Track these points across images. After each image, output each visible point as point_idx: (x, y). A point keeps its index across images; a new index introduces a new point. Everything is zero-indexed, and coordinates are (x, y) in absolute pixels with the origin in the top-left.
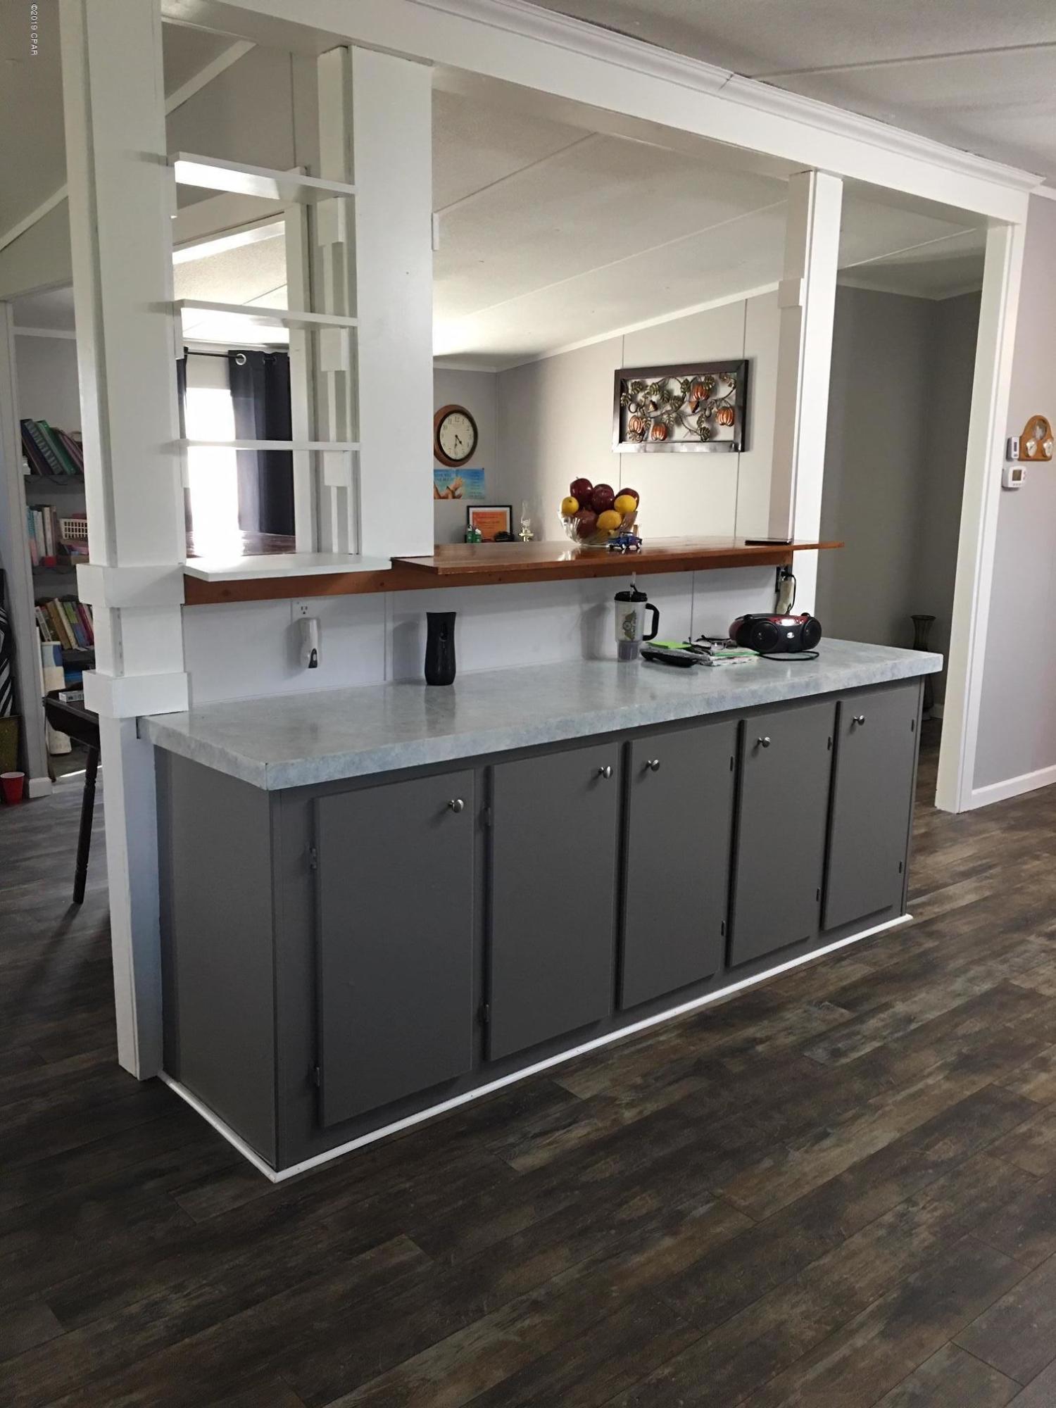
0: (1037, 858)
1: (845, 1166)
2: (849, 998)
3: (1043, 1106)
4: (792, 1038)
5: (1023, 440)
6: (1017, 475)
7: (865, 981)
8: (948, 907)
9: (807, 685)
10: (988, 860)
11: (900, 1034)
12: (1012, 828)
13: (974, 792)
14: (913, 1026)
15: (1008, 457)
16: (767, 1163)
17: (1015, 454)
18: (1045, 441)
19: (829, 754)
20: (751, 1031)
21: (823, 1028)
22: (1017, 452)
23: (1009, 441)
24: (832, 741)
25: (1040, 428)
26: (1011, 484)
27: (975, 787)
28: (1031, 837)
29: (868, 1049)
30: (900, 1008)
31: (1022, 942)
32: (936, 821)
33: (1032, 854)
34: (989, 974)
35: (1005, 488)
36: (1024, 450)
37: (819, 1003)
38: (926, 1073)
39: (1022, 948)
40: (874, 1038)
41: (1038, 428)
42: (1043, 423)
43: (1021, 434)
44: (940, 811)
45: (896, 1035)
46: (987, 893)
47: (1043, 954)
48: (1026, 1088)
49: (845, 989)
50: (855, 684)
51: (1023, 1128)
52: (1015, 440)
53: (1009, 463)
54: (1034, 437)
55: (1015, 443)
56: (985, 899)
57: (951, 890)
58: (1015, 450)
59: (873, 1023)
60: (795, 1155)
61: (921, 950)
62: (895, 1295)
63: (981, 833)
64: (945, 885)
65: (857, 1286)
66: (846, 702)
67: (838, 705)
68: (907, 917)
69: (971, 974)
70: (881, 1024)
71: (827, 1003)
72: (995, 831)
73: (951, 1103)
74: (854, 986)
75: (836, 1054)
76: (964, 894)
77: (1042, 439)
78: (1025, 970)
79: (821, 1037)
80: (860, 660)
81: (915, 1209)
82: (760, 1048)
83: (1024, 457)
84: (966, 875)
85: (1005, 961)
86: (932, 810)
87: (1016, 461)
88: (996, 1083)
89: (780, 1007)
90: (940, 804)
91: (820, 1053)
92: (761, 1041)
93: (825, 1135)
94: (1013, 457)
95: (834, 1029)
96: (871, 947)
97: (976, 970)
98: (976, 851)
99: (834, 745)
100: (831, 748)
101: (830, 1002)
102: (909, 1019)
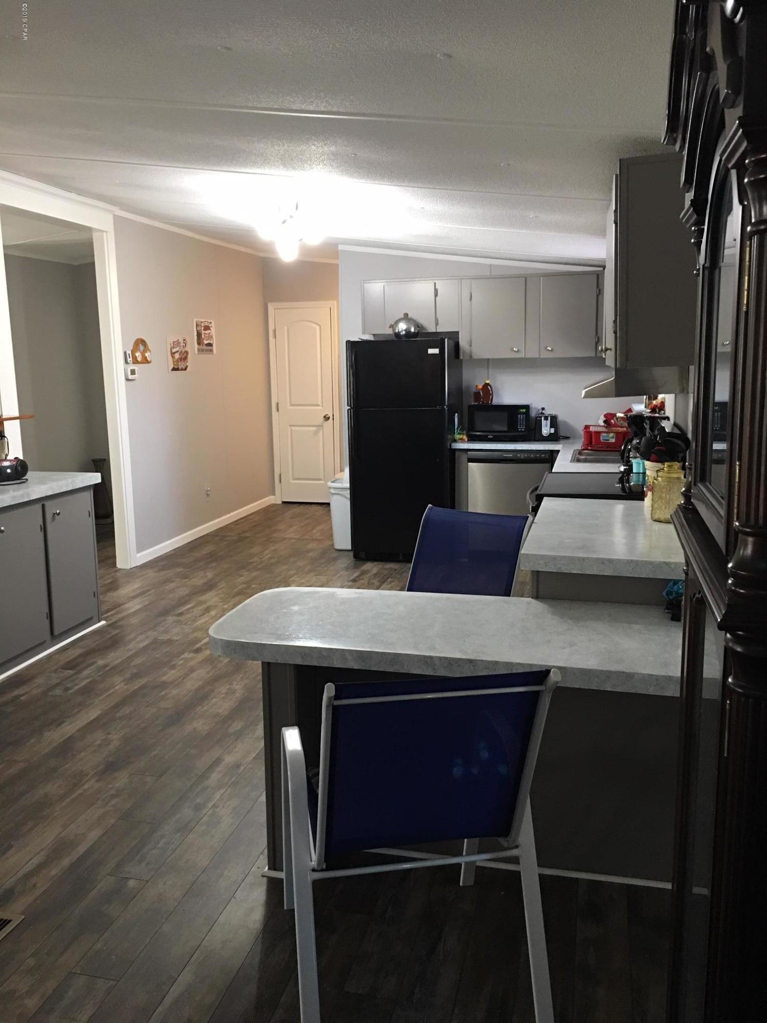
0: (173, 582)
1: (75, 730)
2: (72, 665)
3: (172, 683)
4: (40, 690)
5: (133, 352)
6: (133, 372)
7: (80, 656)
8: (125, 614)
9: (22, 496)
10: (147, 588)
11: (102, 673)
12: (158, 571)
13: (138, 555)
14: (108, 668)
15: (126, 362)
16: (33, 741)
17: (130, 360)
18: (146, 352)
19: (42, 535)
20: (16, 693)
21: (58, 681)
22: (131, 359)
23: (125, 353)
24: (42, 526)
25: (142, 344)
26: (130, 377)
27: (138, 552)
28: (170, 573)
29: (84, 683)
30: (101, 662)
31: (165, 620)
32: (118, 574)
33: (169, 580)
34: (147, 637)
35: (127, 380)
36: (134, 358)
37: (55, 671)
38: (116, 684)
39: (164, 623)
40: (87, 678)
41: (141, 345)
42: (143, 342)
43: (131, 349)
44: (120, 569)
45: (99, 674)
46: (147, 603)
47: (175, 623)
48: (164, 678)
49: (69, 662)
50: (51, 493)
51: (163, 693)
52: (129, 352)
53: (127, 366)
54: (140, 350)
55: (129, 354)
56: (146, 606)
57: (127, 606)
58: (130, 358)
59: (85, 673)
60: (47, 734)
61: (110, 636)
62: (102, 767)
63: (143, 575)
64: (124, 604)
65: (83, 770)
66: (48, 504)
67: (43, 506)
68: (103, 623)
69: (138, 639)
70: (90, 672)
71: (59, 670)
72: (151, 573)
73: (128, 693)
74: (75, 659)
75: (67, 689)
76: (134, 606)
77: (144, 351)
78: (166, 632)
79: (58, 685)
80: (53, 480)
81: (111, 736)
82: (22, 698)
83: (135, 361)
84: (134, 597)
85: (155, 631)
86: (116, 569)
87: (131, 364)
88: (150, 680)
89: (33, 677)
90: (119, 565)
91: (58, 692)
92: (23, 695)
93: (63, 722)
94: (129, 361)
95: (64, 680)
96: (83, 640)
97: (141, 637)
98: (140, 585)
99: (44, 529)
100: (43, 530)
101: (61, 669)
102: (105, 666)
